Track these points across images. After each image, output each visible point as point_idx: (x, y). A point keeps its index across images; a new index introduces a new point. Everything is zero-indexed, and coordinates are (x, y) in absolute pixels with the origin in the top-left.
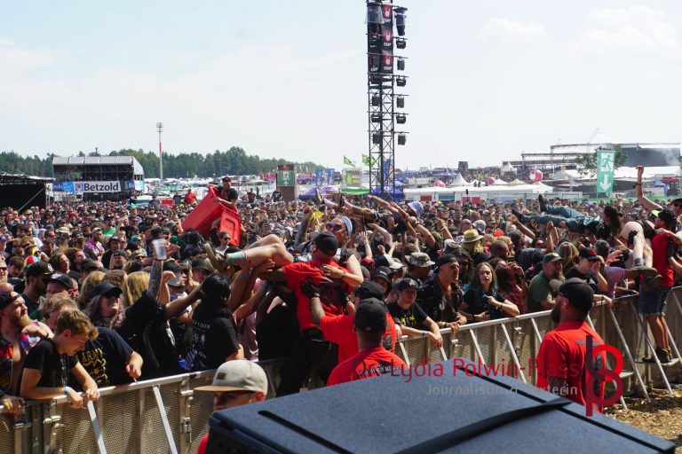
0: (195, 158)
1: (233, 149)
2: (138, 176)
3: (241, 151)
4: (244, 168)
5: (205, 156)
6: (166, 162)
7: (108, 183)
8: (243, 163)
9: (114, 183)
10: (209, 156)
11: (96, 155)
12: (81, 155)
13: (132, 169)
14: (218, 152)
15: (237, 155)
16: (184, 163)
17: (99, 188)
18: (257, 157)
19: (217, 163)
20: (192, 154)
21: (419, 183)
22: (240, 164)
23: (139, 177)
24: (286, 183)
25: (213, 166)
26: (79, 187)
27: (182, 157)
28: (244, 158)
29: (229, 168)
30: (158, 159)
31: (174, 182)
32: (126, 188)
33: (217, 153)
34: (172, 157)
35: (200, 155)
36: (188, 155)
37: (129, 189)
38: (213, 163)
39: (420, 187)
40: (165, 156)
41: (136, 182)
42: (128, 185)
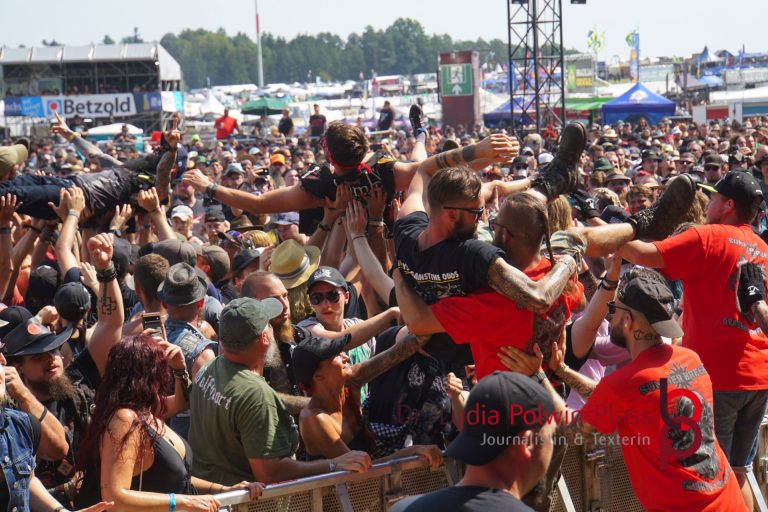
0: (327, 42)
1: (400, 23)
2: (171, 82)
3: (415, 26)
4: (423, 60)
5: (345, 39)
6: (269, 52)
7: (109, 98)
8: (420, 51)
9: (122, 97)
10: (353, 38)
11: (135, 40)
12: (108, 41)
13: (156, 69)
14: (370, 29)
15: (407, 35)
16: (305, 53)
17: (93, 108)
18: (447, 37)
19: (367, 50)
20: (321, 36)
21: (749, 80)
22: (414, 51)
23: (171, 85)
24: (457, 90)
25: (362, 58)
26: (54, 106)
27: (302, 40)
28: (421, 39)
29: (392, 61)
30: (254, 48)
31: (279, 91)
32: (146, 107)
33: (370, 33)
34: (281, 42)
35: (337, 38)
36: (311, 38)
37: (152, 109)
38: (361, 52)
39: (750, 86)
40: (267, 41)
41: (166, 95)
42: (149, 102)
